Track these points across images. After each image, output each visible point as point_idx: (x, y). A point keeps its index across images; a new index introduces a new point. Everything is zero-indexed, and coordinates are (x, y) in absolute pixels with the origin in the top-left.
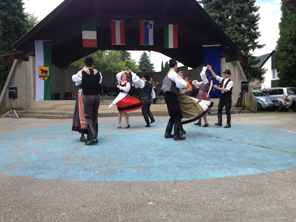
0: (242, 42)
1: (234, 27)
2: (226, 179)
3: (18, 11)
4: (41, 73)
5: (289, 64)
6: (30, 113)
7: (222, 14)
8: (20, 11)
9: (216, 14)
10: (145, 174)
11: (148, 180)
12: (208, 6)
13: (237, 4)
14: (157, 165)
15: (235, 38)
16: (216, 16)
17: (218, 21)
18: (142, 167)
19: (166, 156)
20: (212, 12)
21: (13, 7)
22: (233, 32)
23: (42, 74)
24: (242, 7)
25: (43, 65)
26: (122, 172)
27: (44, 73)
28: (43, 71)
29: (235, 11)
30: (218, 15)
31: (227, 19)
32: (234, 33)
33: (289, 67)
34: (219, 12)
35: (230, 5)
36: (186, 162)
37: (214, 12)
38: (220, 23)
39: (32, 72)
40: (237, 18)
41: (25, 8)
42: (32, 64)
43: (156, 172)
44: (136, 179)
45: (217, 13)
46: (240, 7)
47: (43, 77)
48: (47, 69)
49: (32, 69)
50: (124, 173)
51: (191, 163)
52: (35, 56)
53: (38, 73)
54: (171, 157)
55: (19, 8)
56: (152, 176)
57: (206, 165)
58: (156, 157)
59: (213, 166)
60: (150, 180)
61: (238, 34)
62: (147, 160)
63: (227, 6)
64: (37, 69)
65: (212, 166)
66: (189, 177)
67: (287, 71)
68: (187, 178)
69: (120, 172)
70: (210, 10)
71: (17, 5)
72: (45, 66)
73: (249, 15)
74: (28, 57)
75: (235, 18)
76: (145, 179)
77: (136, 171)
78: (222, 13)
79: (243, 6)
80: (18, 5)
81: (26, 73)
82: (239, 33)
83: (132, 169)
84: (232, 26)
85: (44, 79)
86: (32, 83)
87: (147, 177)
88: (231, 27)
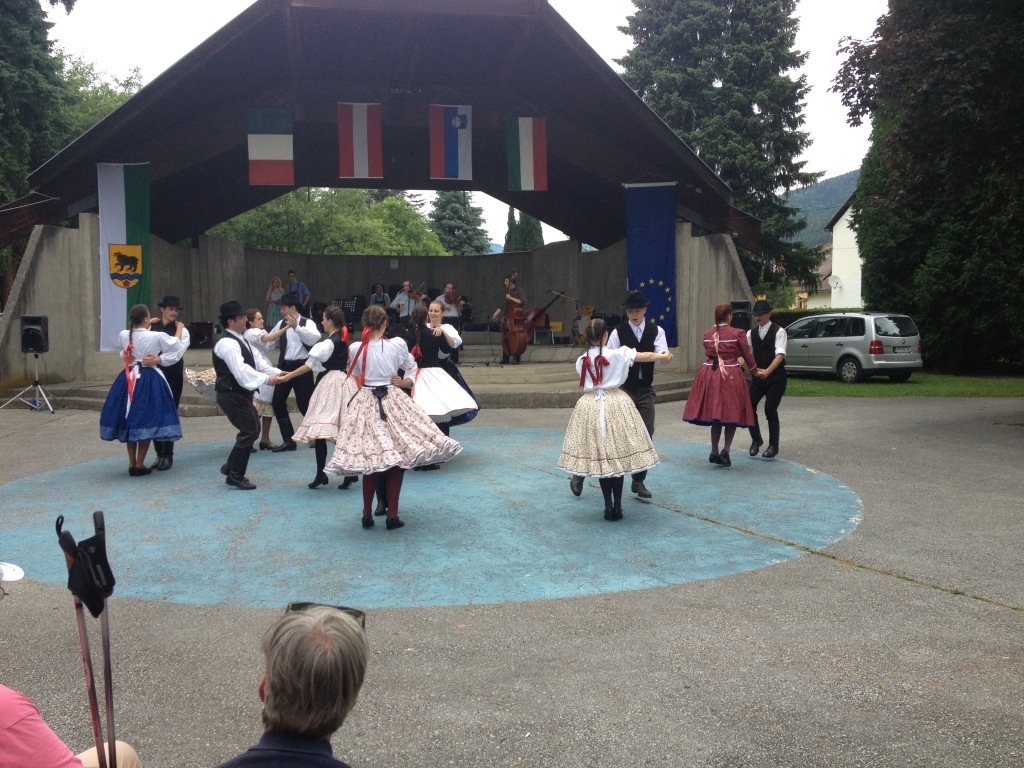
0: (752, 164)
1: (728, 115)
2: (574, 600)
3: (34, 51)
4: (117, 264)
5: (888, 240)
6: (87, 394)
7: (692, 75)
8: (41, 52)
9: (673, 75)
10: (408, 592)
11: (412, 605)
12: (649, 45)
13: (739, 42)
14: (437, 570)
15: (729, 151)
16: (674, 79)
17: (679, 95)
18: (405, 574)
19: (466, 546)
20: (662, 64)
21: (18, 38)
22: (725, 134)
23: (121, 270)
24: (753, 54)
25: (123, 240)
26: (358, 587)
27: (128, 267)
28: (123, 260)
29: (730, 66)
30: (678, 76)
31: (705, 92)
32: (728, 137)
33: (891, 247)
34: (681, 67)
35: (717, 44)
36: (505, 561)
37: (667, 67)
38: (683, 102)
39: (88, 262)
40: (737, 88)
41: (56, 41)
42: (88, 238)
43: (433, 587)
44: (386, 604)
45: (676, 71)
46: (745, 53)
47: (125, 278)
48: (135, 251)
49: (88, 255)
50: (362, 591)
51: (517, 564)
52: (98, 213)
53: (106, 265)
54: (476, 550)
55: (37, 43)
56: (422, 597)
57: (548, 570)
58: (442, 549)
59: (562, 573)
60: (418, 605)
61: (740, 138)
62: (418, 557)
63: (706, 48)
64: (103, 252)
65: (556, 572)
66: (500, 599)
67: (882, 261)
68: (493, 601)
69: (355, 588)
70: (655, 58)
71: (32, 32)
72: (130, 242)
73: (774, 81)
74: (78, 216)
75: (730, 88)
76: (406, 603)
77: (389, 584)
78: (690, 70)
79: (756, 50)
80: (36, 33)
81: (70, 265)
82: (744, 137)
83: (381, 580)
84: (722, 114)
85: (126, 284)
86: (89, 299)
87: (411, 599)
88: (717, 118)
